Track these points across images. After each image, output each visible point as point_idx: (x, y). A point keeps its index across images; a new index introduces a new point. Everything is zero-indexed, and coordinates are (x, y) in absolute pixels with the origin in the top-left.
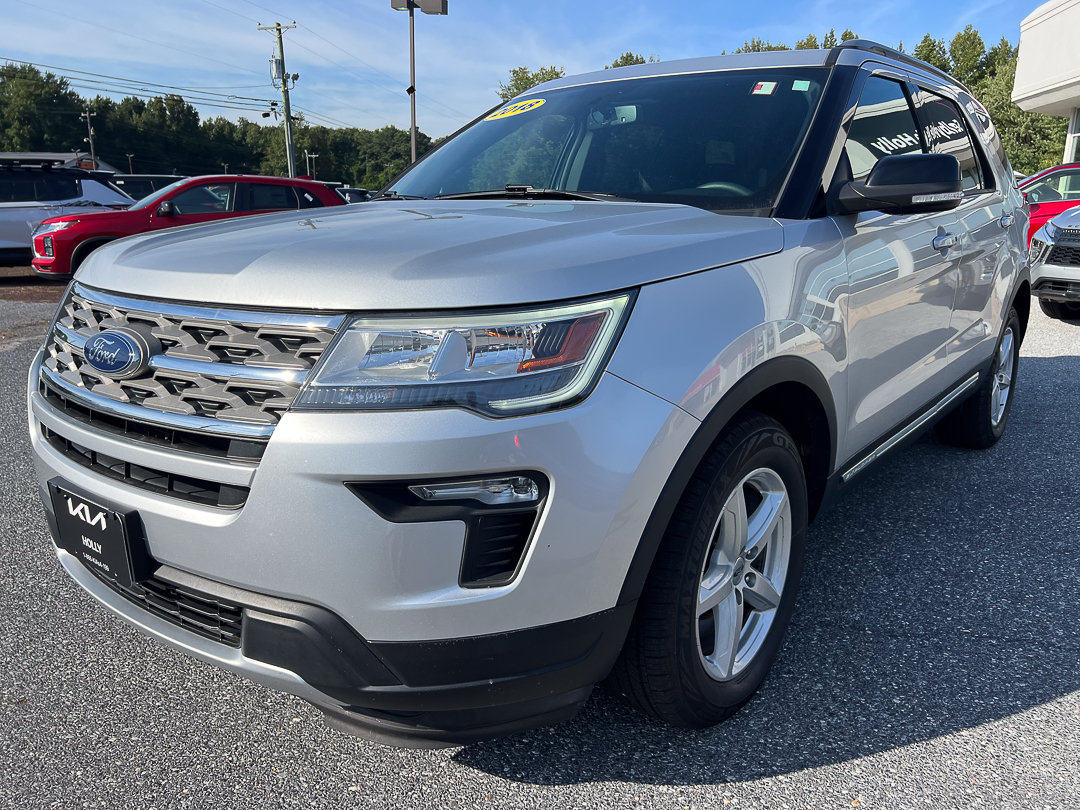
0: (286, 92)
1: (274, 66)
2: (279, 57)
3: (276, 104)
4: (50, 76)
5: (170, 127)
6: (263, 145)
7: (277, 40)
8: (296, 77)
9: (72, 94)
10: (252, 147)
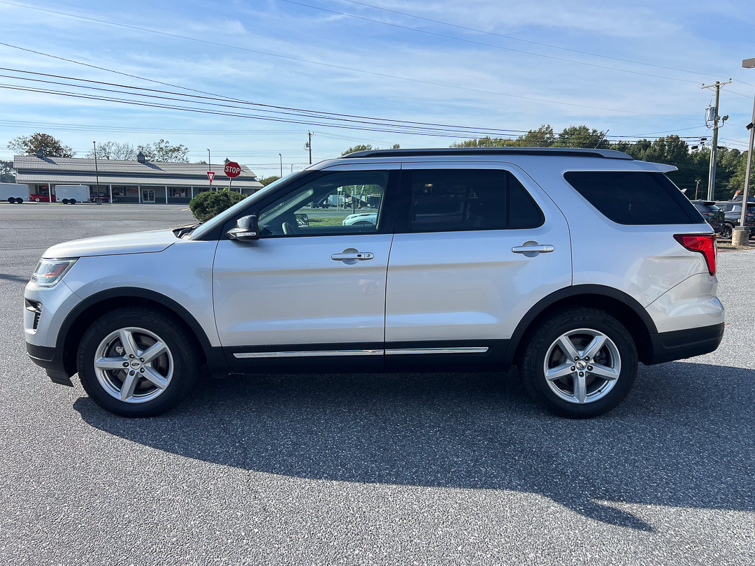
0: (716, 130)
1: (709, 112)
2: (714, 105)
3: (706, 139)
4: (595, 131)
5: (666, 157)
6: (735, 165)
7: (715, 93)
8: (726, 118)
9: (606, 141)
10: (726, 167)
